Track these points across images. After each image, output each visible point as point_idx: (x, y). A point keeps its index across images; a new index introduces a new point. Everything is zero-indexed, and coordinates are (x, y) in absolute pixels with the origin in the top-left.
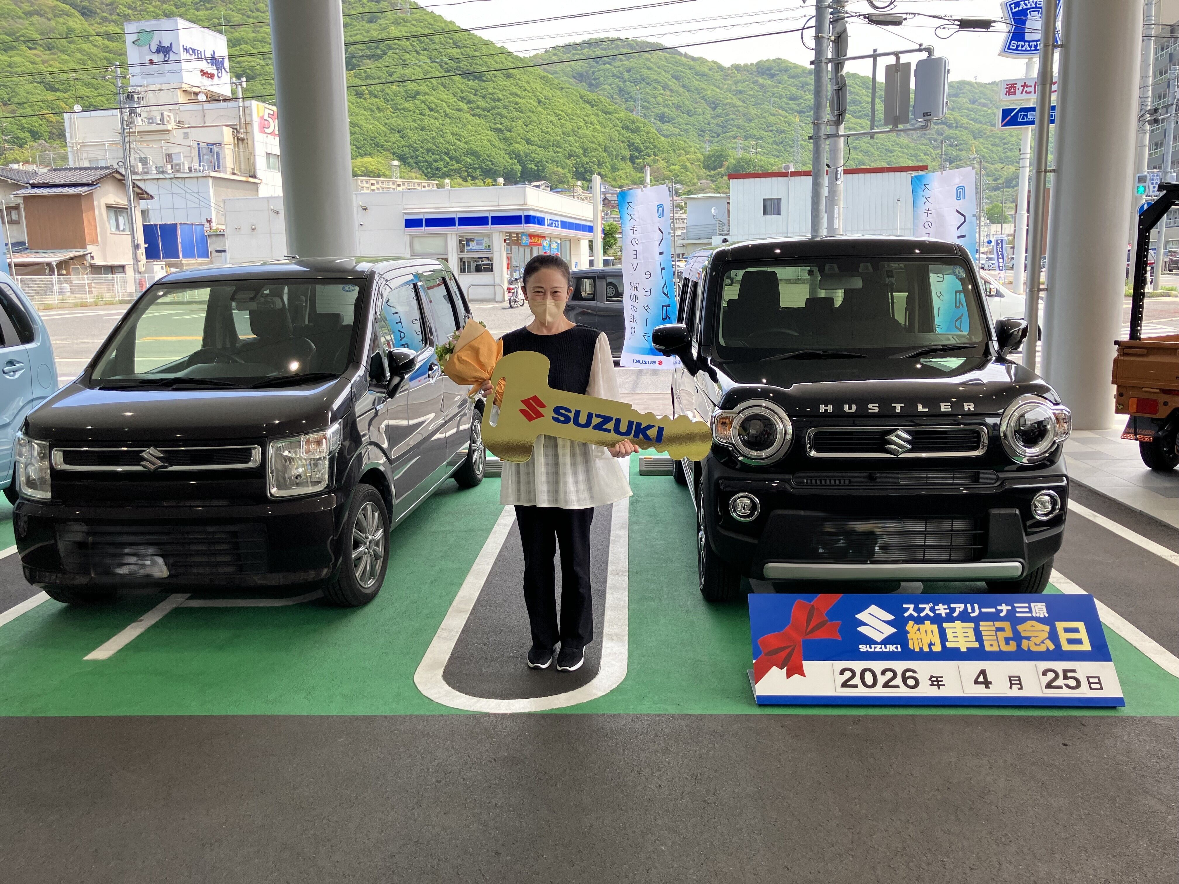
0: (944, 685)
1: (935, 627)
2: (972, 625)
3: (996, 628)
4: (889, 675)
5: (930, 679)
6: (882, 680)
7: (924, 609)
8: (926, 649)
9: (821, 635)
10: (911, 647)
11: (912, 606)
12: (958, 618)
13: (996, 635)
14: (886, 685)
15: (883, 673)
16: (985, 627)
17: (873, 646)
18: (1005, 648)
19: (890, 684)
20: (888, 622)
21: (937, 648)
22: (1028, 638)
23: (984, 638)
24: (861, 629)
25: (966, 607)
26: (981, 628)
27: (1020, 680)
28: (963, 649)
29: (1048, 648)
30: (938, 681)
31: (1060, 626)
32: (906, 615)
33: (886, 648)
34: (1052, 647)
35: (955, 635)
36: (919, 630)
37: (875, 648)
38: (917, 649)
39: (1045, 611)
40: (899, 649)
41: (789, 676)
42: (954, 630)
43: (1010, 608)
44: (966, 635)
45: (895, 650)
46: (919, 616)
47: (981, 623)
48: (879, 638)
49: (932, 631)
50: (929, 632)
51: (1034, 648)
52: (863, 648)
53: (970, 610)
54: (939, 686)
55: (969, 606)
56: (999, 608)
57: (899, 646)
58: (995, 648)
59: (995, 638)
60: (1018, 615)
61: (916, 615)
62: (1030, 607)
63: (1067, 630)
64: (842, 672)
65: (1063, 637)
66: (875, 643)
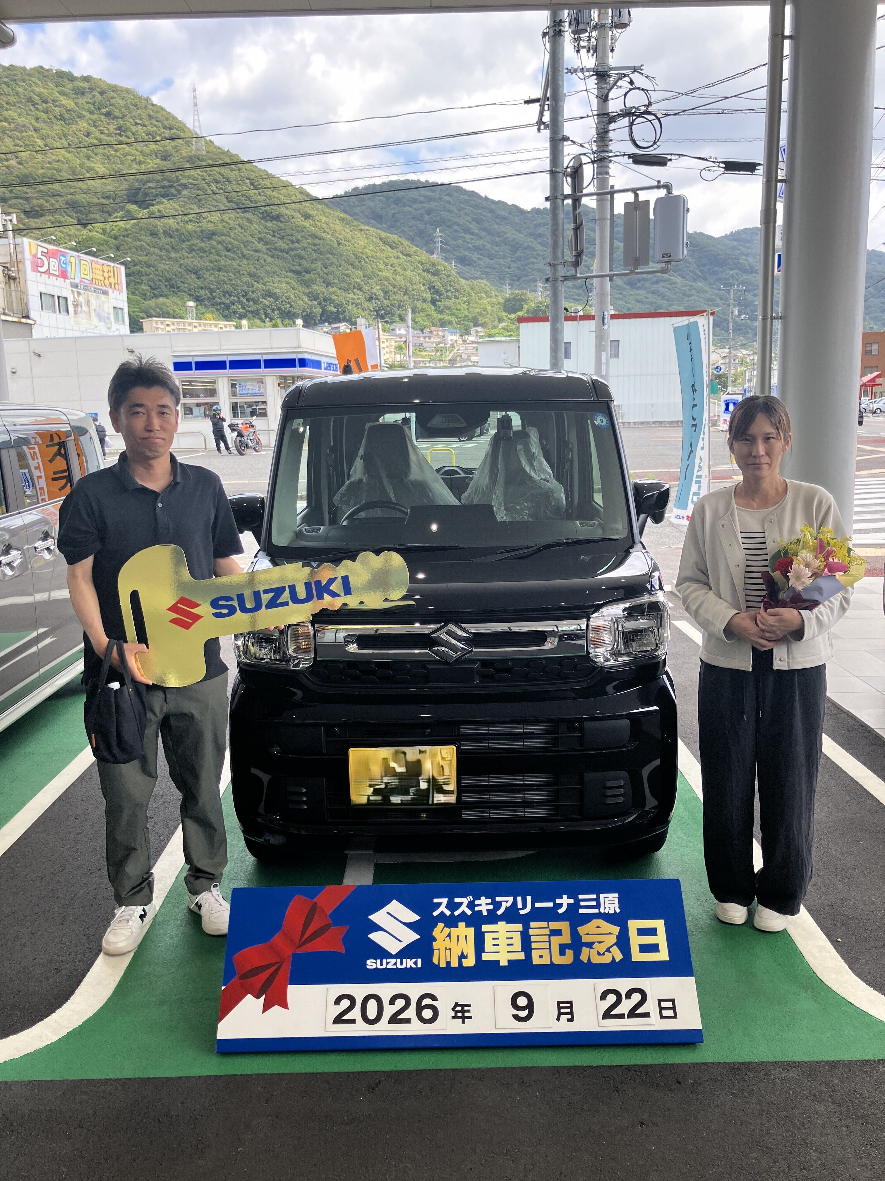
0: (470, 1017)
1: (471, 932)
2: (519, 927)
3: (551, 931)
4: (400, 1003)
5: (453, 1009)
6: (389, 1011)
7: (461, 904)
8: (455, 964)
9: (319, 946)
10: (435, 961)
11: (444, 901)
12: (502, 918)
13: (549, 942)
14: (394, 1019)
15: (392, 1001)
16: (538, 929)
17: (385, 961)
18: (558, 960)
19: (399, 1017)
20: (410, 926)
21: (470, 962)
22: (590, 945)
23: (533, 945)
24: (373, 936)
25: (515, 902)
26: (531, 932)
27: (571, 1007)
28: (504, 963)
29: (613, 958)
30: (463, 1011)
31: (634, 925)
32: (435, 914)
33: (401, 964)
34: (619, 957)
35: (496, 942)
36: (449, 936)
37: (388, 963)
38: (443, 965)
39: (617, 905)
40: (419, 966)
41: (266, 1007)
42: (495, 935)
43: (572, 901)
44: (510, 941)
45: (414, 966)
46: (452, 914)
47: (532, 924)
48: (394, 948)
49: (466, 936)
50: (462, 939)
51: (596, 960)
52: (372, 964)
53: (520, 906)
54: (463, 1018)
55: (519, 899)
56: (558, 901)
57: (419, 961)
58: (546, 961)
59: (547, 945)
60: (581, 911)
61: (448, 913)
62: (598, 900)
63: (642, 932)
64: (337, 1002)
65: (635, 941)
66: (388, 955)
